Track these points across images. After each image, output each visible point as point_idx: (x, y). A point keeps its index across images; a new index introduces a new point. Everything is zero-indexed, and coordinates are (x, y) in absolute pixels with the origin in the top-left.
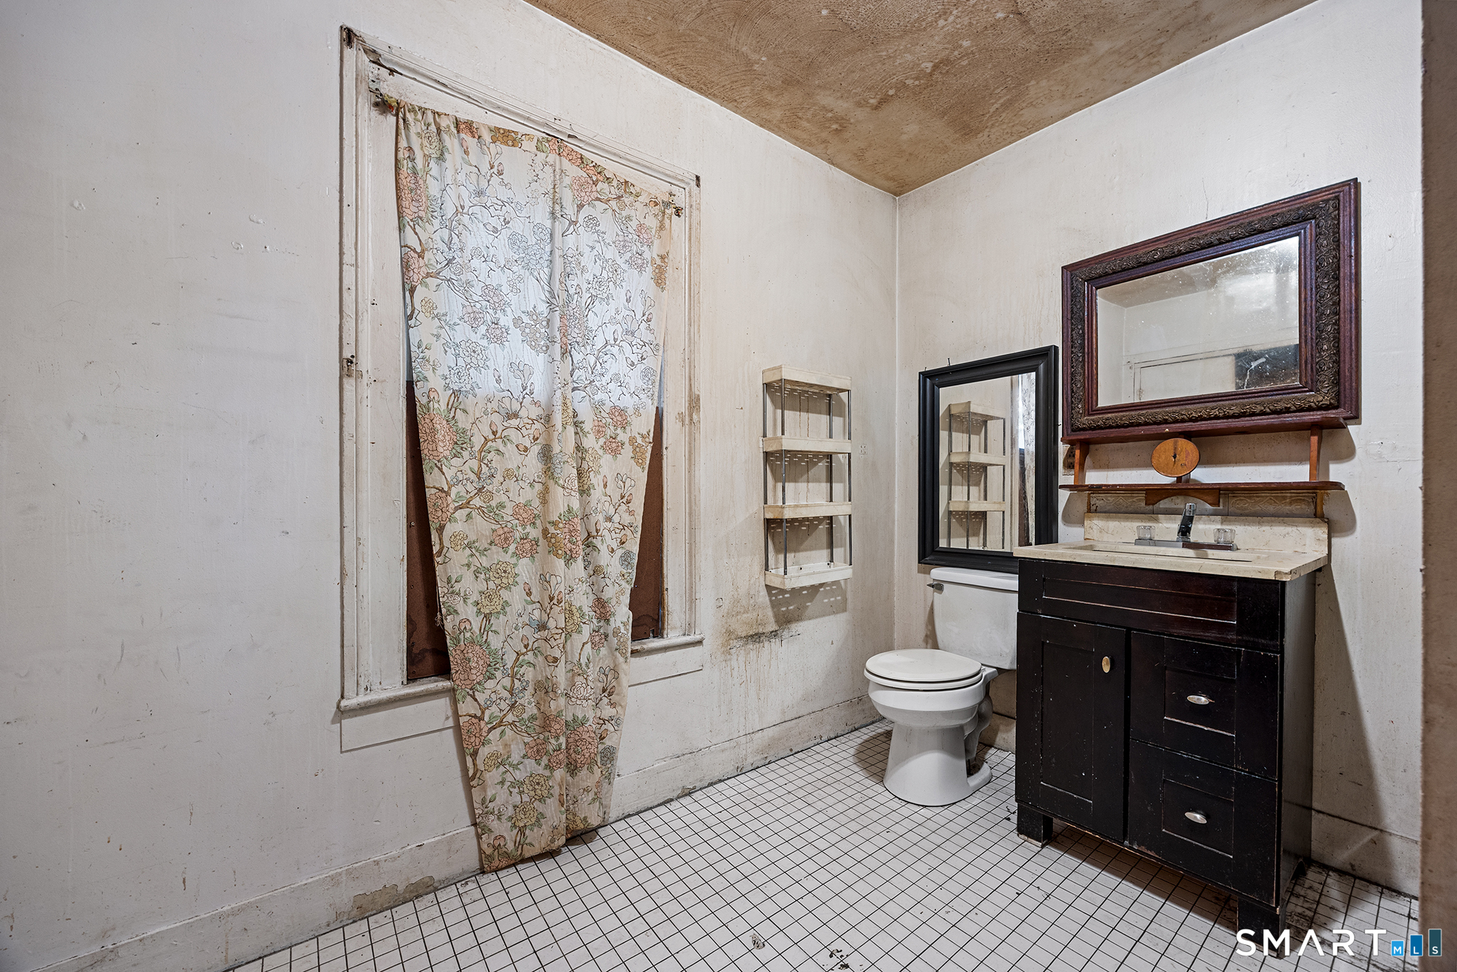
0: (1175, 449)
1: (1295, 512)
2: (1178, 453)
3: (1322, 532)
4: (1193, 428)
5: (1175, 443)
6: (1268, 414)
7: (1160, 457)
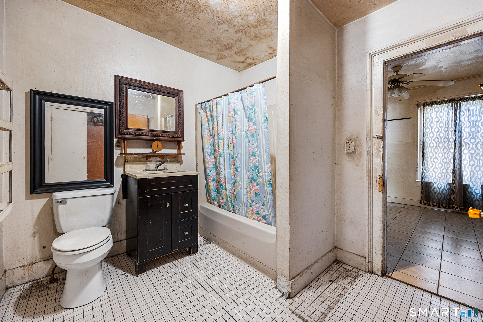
0: (157, 144)
1: (174, 160)
2: (158, 145)
3: (179, 164)
4: (160, 139)
5: (157, 142)
6: (170, 137)
7: (154, 146)
